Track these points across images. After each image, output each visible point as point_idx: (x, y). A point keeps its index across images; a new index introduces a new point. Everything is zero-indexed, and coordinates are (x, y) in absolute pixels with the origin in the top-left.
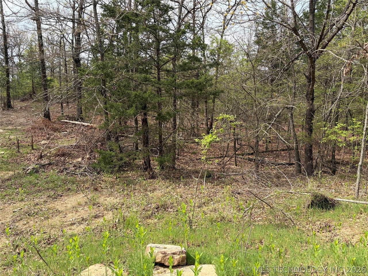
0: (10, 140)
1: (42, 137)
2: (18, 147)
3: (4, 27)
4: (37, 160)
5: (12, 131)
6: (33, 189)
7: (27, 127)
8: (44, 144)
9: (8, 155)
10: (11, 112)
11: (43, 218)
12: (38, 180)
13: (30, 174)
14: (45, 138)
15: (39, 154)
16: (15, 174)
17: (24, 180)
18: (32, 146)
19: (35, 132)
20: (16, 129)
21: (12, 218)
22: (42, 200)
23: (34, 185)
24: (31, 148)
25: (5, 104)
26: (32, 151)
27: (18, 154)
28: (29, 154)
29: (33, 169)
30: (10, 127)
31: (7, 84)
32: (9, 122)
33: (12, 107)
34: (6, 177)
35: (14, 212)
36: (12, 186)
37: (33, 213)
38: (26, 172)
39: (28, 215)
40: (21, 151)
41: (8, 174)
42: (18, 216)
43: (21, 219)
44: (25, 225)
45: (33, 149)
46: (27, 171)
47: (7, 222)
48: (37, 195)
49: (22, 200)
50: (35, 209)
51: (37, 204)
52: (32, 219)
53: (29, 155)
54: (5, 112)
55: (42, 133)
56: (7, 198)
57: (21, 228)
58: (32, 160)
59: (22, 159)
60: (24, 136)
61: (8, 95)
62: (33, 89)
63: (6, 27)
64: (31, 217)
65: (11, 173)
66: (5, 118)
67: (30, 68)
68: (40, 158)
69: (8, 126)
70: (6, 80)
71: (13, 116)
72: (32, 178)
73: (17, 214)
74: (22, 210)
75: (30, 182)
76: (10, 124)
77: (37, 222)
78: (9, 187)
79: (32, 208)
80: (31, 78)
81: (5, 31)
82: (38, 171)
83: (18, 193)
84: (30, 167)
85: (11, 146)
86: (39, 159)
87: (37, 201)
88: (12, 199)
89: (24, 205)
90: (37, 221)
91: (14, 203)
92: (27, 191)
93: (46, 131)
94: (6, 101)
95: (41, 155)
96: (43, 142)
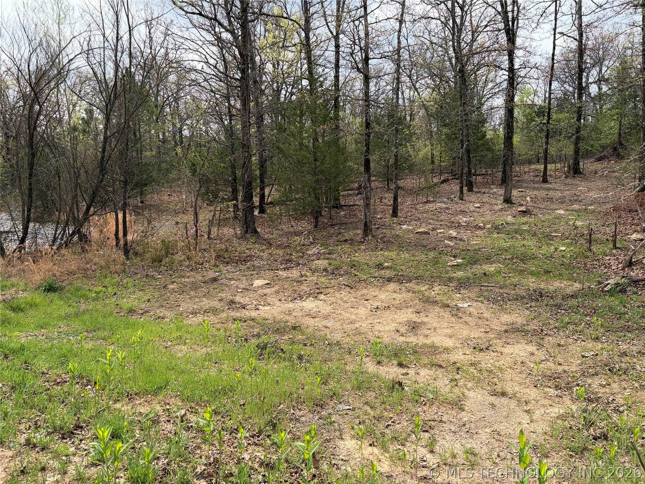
0: (576, 228)
1: (633, 227)
2: (590, 241)
3: (581, 35)
4: (622, 270)
5: (580, 214)
6: (615, 322)
7: (605, 207)
8: (636, 241)
9: (572, 254)
10: (579, 180)
11: (637, 385)
12: (625, 306)
13: (611, 293)
14: (638, 228)
15: (627, 258)
16: (583, 289)
17: (600, 303)
18: (614, 242)
19: (619, 217)
20: (586, 209)
21: (581, 367)
22: (635, 348)
23: (618, 316)
24: (611, 246)
25: (569, 167)
26: (614, 251)
27: (589, 254)
28: (607, 256)
29: (615, 284)
30: (576, 207)
31: (577, 132)
32: (575, 198)
33: (580, 172)
34: (569, 291)
35: (583, 357)
36: (579, 308)
37: (619, 370)
38: (603, 289)
39: (609, 370)
40: (594, 248)
41: (572, 286)
42: (590, 367)
43: (596, 374)
44: (604, 386)
45: (615, 247)
46: (605, 286)
47: (572, 372)
48: (625, 336)
49: (597, 339)
50: (622, 362)
51: (625, 354)
52: (616, 380)
53: (608, 258)
54: (568, 181)
55: (633, 219)
56: (571, 327)
57: (597, 390)
58: (614, 268)
59: (595, 263)
60: (599, 223)
61: (577, 152)
62: (620, 138)
63: (584, 35)
64: (615, 376)
65: (577, 286)
66: (568, 190)
67: (618, 100)
68: (628, 266)
69: (573, 205)
70: (576, 126)
71: (581, 187)
72: (614, 301)
73: (590, 362)
74: (599, 358)
75: (611, 309)
76: (576, 201)
77: (625, 389)
78: (575, 309)
79: (616, 358)
80: (617, 118)
81: (582, 42)
82: (626, 290)
83: (589, 325)
84: (611, 281)
85: (577, 239)
86: (626, 267)
87: (624, 347)
88: (580, 332)
89: (602, 349)
90: (626, 386)
91: (583, 341)
92: (607, 324)
93: (640, 215)
94: (571, 161)
95: (631, 260)
96: (634, 236)
